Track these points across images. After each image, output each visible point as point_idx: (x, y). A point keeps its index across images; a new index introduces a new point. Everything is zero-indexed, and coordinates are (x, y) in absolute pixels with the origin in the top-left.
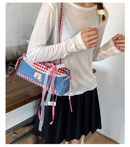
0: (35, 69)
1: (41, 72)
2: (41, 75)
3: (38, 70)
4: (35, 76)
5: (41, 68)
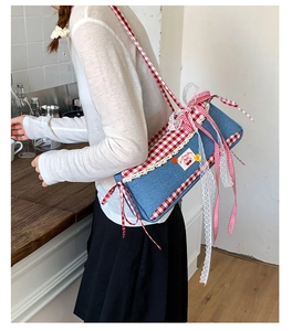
1: (182, 146)
2: (189, 150)
3: (176, 151)
4: (185, 167)
5: (175, 143)
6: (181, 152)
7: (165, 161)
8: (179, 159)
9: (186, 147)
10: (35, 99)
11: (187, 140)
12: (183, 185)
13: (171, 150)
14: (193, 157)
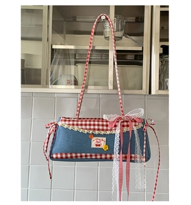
0: (91, 132)
1: (102, 133)
2: (104, 139)
3: (97, 132)
4: (93, 146)
5: (101, 127)
6: (99, 135)
9: (104, 135)
11: (108, 132)
12: (84, 154)
13: (94, 129)
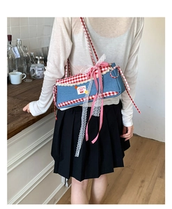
0: (75, 84)
1: (82, 83)
2: (85, 86)
3: (79, 83)
4: (79, 93)
6: (81, 85)
7: (72, 85)
8: (78, 88)
9: (84, 84)
10: (32, 53)
11: (86, 81)
12: (75, 100)
14: (85, 90)
